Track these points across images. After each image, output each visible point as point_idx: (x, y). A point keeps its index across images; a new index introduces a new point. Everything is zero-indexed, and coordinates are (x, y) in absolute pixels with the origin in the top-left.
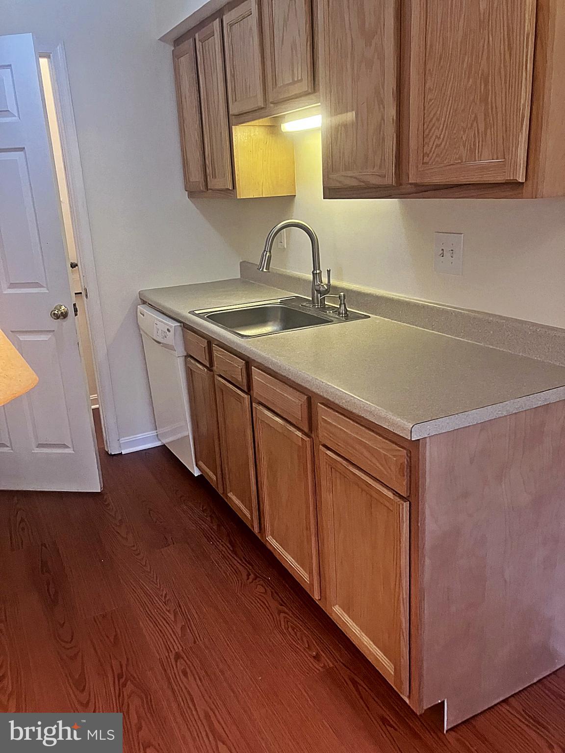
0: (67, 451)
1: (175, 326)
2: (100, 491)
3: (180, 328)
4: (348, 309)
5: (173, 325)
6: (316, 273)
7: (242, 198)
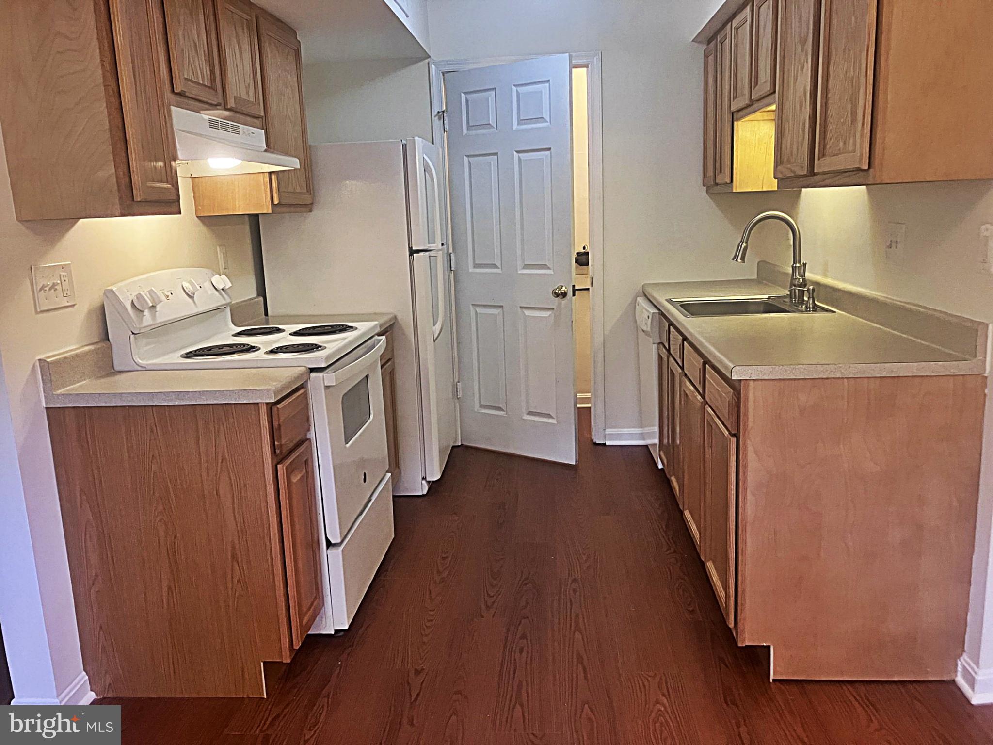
0: (550, 421)
1: (653, 313)
2: (574, 464)
3: (658, 316)
4: (817, 303)
5: (652, 312)
6: (796, 267)
7: (738, 191)
